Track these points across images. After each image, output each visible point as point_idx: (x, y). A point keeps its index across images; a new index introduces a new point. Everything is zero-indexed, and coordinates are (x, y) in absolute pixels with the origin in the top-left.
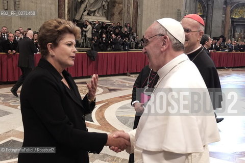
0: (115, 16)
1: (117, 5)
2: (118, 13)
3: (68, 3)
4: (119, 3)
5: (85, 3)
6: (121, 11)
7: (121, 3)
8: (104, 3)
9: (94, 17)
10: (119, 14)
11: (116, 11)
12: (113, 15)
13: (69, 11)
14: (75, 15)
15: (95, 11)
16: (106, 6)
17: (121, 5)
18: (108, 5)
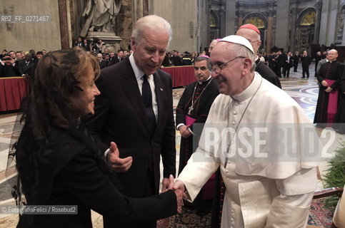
0: (125, 31)
1: (126, 19)
2: (127, 27)
3: (72, 19)
4: (128, 17)
5: (91, 18)
6: (130, 25)
7: (130, 17)
8: (111, 17)
9: (102, 33)
10: (129, 28)
11: (125, 25)
12: (122, 30)
13: (72, 27)
14: (80, 32)
15: (102, 27)
16: (113, 20)
17: (130, 19)
18: (116, 20)
